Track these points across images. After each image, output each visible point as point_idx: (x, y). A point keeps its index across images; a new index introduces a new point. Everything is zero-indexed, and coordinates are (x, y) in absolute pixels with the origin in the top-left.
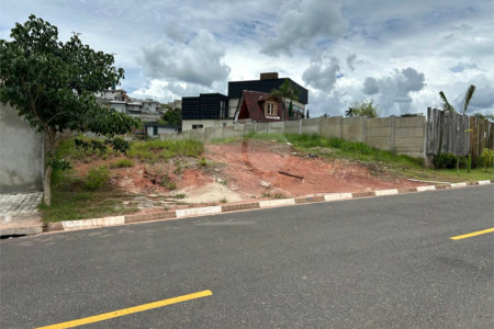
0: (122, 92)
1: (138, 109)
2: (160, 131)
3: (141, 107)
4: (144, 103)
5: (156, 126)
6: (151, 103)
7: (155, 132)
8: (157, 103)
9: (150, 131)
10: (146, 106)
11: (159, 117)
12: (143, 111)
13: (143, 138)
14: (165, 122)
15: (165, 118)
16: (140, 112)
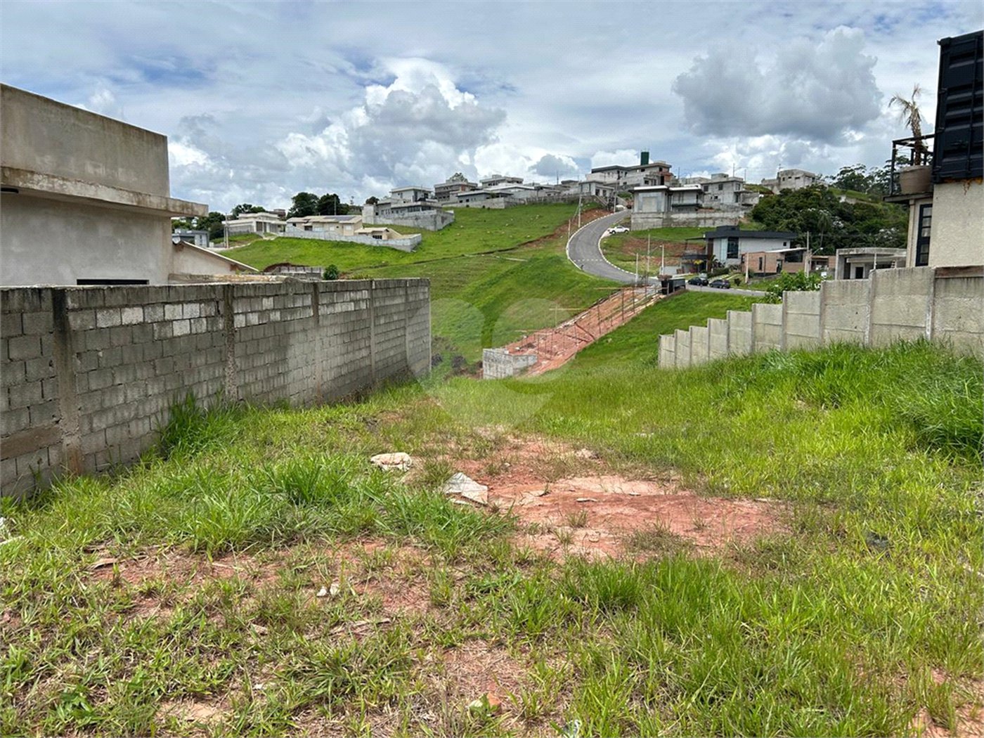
0: (661, 167)
1: (692, 200)
2: (745, 247)
3: (699, 193)
4: (706, 186)
5: (733, 236)
6: (723, 183)
7: (733, 253)
8: (738, 182)
9: (720, 251)
10: (713, 190)
11: (741, 214)
12: (705, 202)
13: (702, 268)
14: (755, 226)
15: (757, 216)
16: (697, 207)
